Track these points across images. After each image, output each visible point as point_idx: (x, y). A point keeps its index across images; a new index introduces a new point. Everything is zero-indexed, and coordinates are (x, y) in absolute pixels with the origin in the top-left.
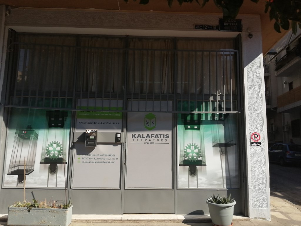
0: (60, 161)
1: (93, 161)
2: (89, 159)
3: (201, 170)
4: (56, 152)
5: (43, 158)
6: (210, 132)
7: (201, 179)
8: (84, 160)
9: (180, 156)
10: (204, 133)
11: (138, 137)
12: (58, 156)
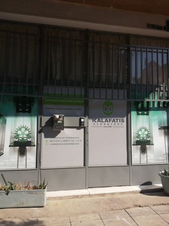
0: (29, 144)
1: (60, 143)
2: (56, 141)
3: (150, 148)
4: (25, 136)
5: (12, 141)
6: (156, 117)
7: (150, 156)
8: (51, 143)
9: (134, 137)
10: (152, 118)
11: (98, 122)
12: (27, 139)
